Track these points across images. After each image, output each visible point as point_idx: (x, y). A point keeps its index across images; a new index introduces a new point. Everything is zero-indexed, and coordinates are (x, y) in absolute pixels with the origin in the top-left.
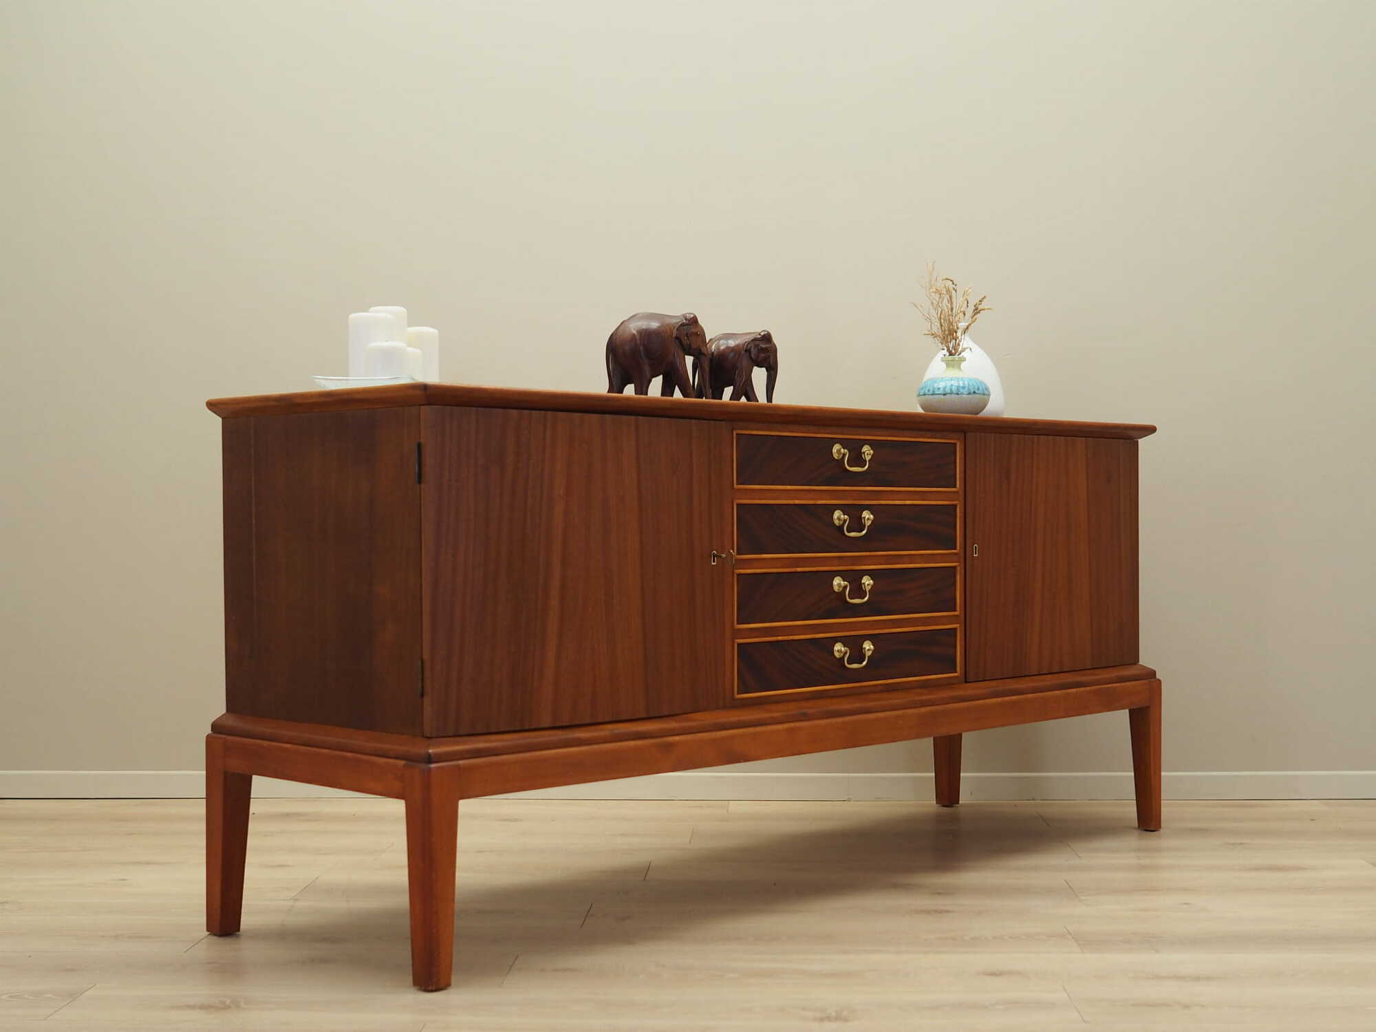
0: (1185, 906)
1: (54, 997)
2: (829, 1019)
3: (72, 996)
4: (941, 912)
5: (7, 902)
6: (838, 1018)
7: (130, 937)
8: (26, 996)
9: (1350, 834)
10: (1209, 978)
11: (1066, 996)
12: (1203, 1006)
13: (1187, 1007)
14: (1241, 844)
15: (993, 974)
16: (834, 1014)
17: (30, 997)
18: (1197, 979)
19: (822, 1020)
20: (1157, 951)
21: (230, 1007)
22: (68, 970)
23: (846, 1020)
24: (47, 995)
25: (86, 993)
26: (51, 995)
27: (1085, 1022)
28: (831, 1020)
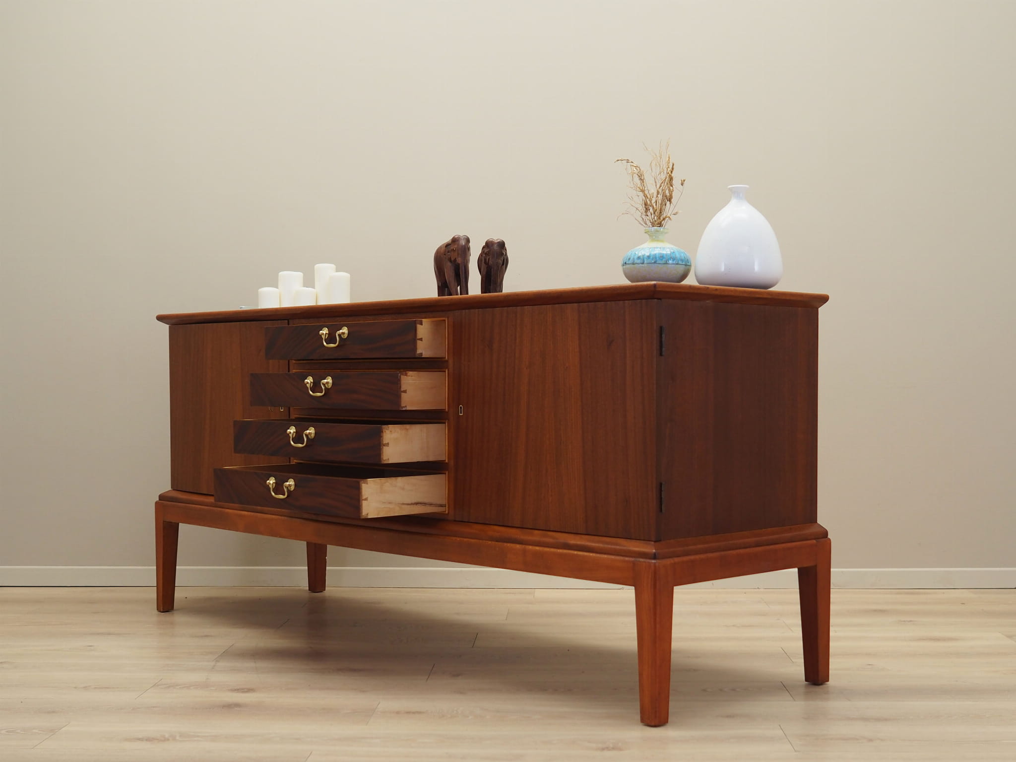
0: (870, 667)
1: (40, 732)
2: (608, 749)
3: (53, 731)
5: (5, 663)
6: (613, 749)
7: (95, 688)
8: (19, 731)
9: (992, 614)
10: (886, 720)
11: (782, 732)
12: (881, 740)
13: (870, 740)
14: (911, 621)
16: (611, 746)
17: (22, 732)
18: (878, 719)
19: (603, 749)
21: (168, 740)
22: (49, 712)
23: (620, 749)
24: (34, 731)
25: (63, 729)
26: (37, 731)
27: (795, 751)
28: (609, 750)
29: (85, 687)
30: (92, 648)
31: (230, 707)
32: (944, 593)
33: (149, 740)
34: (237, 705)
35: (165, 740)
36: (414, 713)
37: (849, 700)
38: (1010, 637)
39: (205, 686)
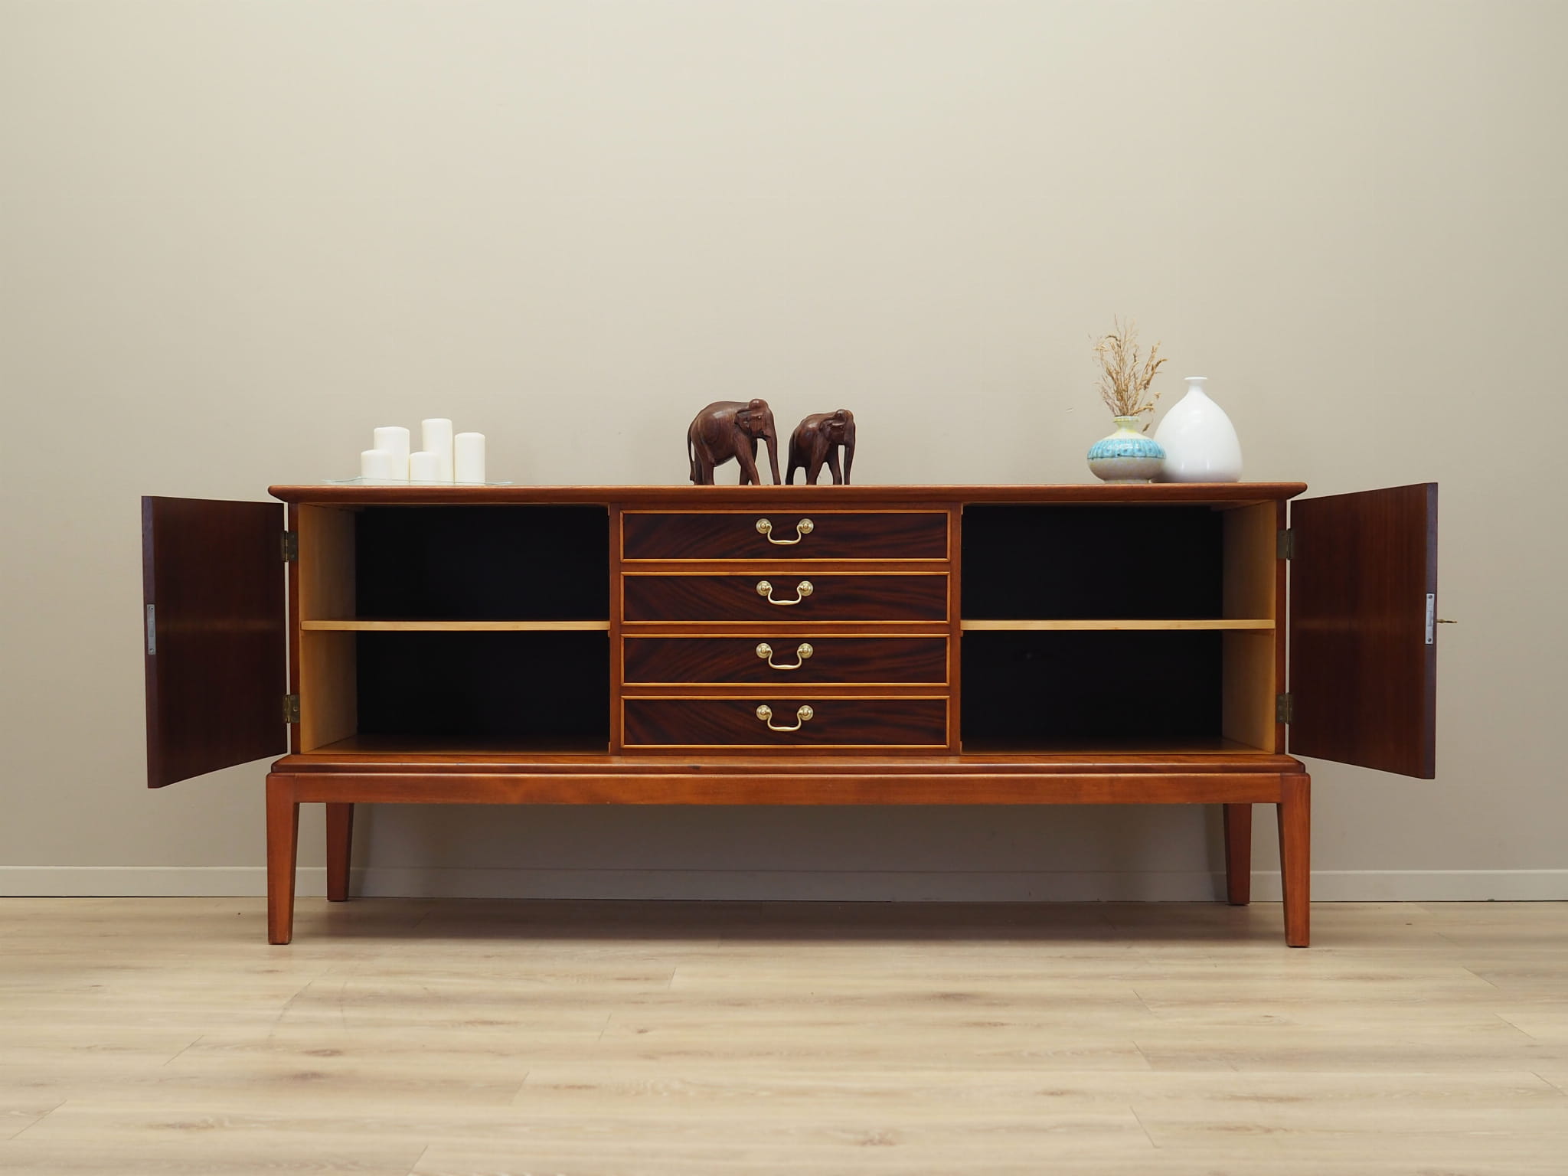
0: (1268, 1019)
1: (23, 1113)
2: (872, 1142)
3: (41, 1113)
4: (995, 1025)
6: (881, 1142)
7: (104, 1049)
9: (1452, 940)
11: (1135, 1118)
12: (1285, 1130)
13: (1268, 1131)
15: (1052, 1094)
16: (877, 1137)
18: (1280, 1100)
19: (864, 1143)
20: (1236, 1069)
21: (212, 1127)
22: (36, 1085)
23: (891, 1143)
24: (13, 1113)
25: (56, 1110)
26: (17, 1113)
27: (1156, 1147)
28: (874, 1144)
29: (89, 1048)
30: (99, 988)
31: (305, 1078)
32: (1379, 908)
33: (183, 1126)
34: (315, 1075)
35: (207, 1126)
36: (580, 1087)
37: (1237, 1070)
38: (1479, 974)
39: (268, 1045)
